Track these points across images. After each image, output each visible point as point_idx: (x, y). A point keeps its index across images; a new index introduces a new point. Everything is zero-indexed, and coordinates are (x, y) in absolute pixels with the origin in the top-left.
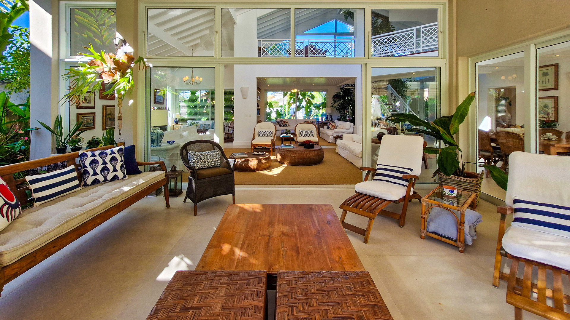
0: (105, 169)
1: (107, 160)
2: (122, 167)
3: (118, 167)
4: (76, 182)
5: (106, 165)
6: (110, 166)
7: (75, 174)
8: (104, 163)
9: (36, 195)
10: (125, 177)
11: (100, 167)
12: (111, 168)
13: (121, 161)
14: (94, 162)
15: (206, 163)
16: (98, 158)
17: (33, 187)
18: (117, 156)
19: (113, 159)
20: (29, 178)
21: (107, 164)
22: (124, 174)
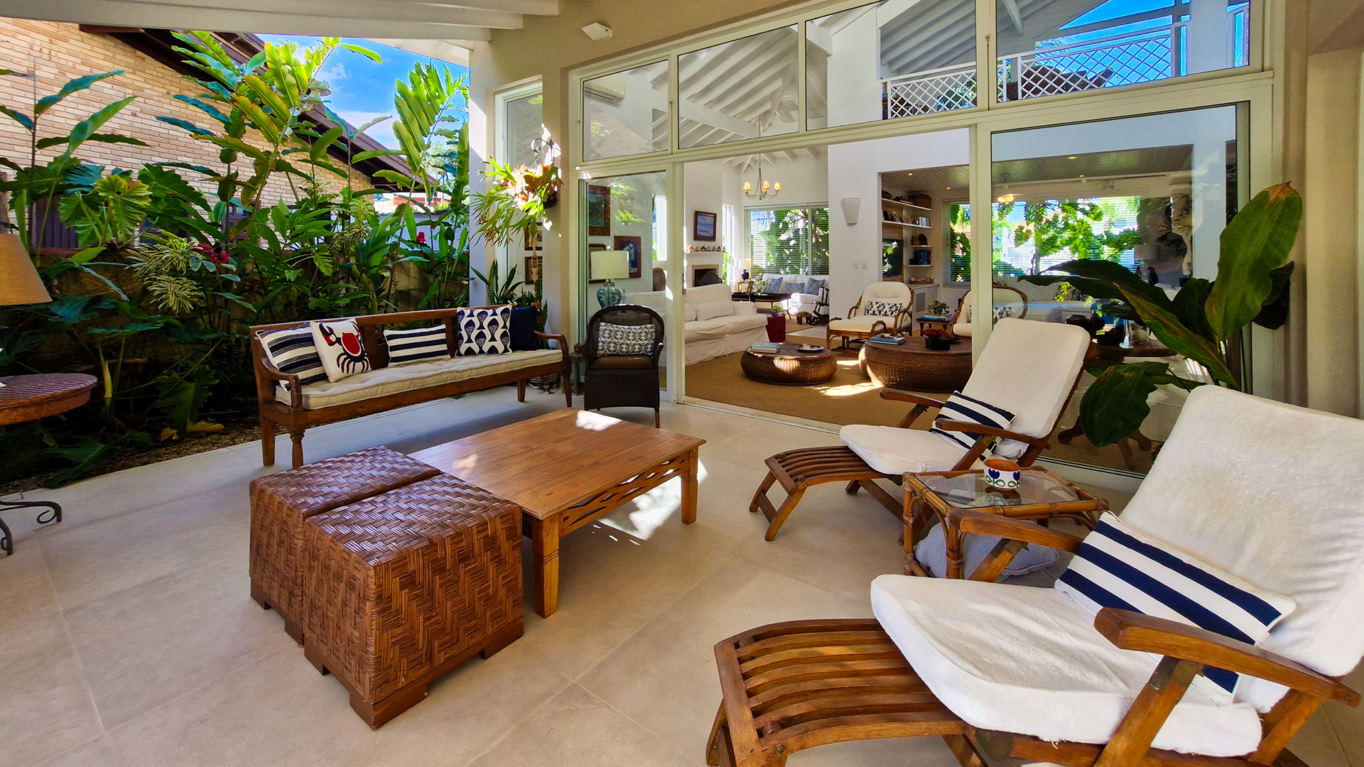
0: (481, 336)
1: (485, 324)
2: (504, 335)
3: (498, 334)
4: (444, 347)
5: (483, 331)
6: (487, 332)
7: (442, 336)
8: (481, 327)
9: (393, 354)
10: (506, 350)
11: (476, 332)
12: (489, 336)
13: (505, 327)
14: (470, 324)
15: (624, 346)
16: (475, 320)
17: (391, 343)
18: (499, 318)
19: (494, 323)
20: (387, 333)
21: (484, 328)
22: (505, 347)
